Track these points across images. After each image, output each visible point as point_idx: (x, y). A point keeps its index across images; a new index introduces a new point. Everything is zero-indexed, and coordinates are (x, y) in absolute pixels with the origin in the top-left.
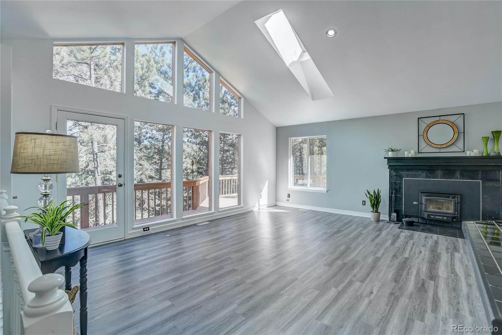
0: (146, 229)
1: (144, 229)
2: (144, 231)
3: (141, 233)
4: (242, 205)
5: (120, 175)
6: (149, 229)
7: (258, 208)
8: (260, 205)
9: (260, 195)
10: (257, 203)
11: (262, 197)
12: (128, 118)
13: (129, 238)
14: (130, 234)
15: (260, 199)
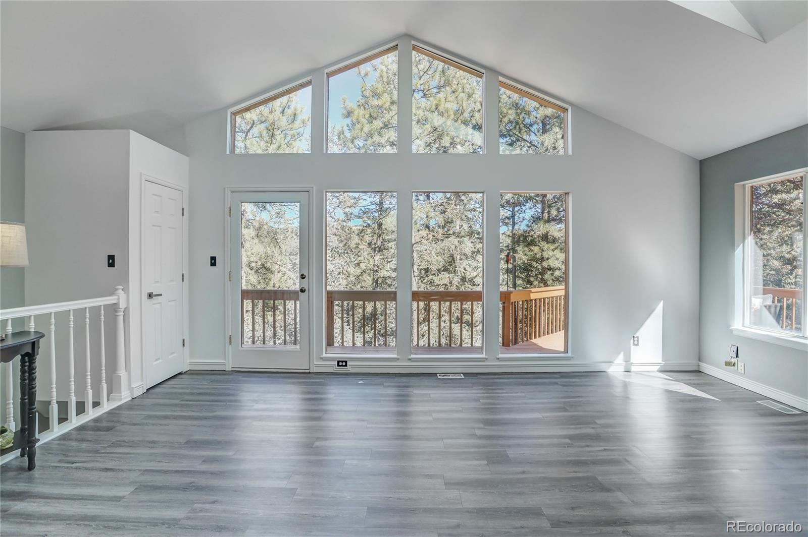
0: (342, 363)
1: (338, 362)
2: (338, 365)
3: (333, 368)
4: (569, 354)
5: (302, 275)
6: (346, 365)
7: (622, 369)
8: (632, 363)
9: (633, 337)
10: (621, 356)
11: (639, 344)
12: (314, 187)
13: (315, 371)
14: (317, 366)
15: (632, 347)
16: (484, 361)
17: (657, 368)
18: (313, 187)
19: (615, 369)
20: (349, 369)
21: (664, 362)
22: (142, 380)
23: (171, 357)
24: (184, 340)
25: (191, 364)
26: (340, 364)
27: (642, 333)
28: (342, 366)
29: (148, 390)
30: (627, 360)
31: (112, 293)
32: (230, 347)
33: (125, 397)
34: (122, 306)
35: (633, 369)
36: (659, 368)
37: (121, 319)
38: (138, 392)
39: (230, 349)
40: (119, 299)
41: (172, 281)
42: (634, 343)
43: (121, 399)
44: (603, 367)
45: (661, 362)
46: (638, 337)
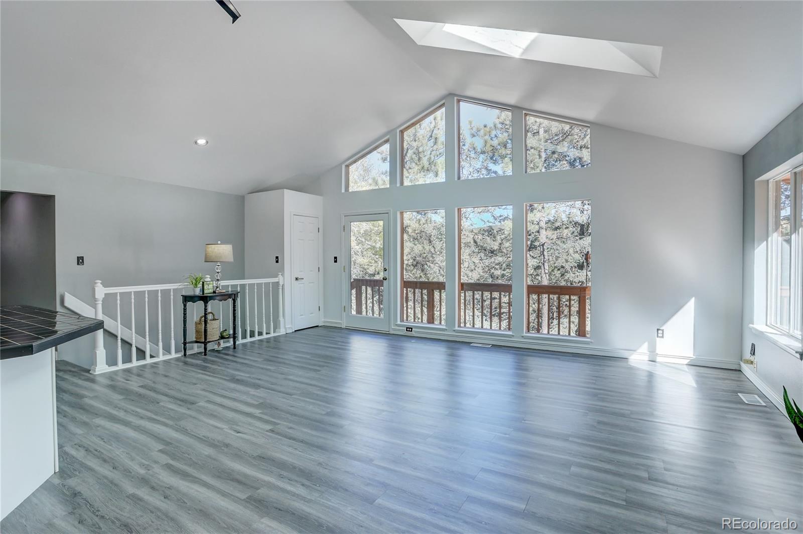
0: (409, 329)
1: (407, 328)
2: (407, 330)
3: (403, 331)
4: (589, 339)
5: (385, 268)
6: (411, 331)
7: (646, 358)
8: (657, 354)
9: (658, 330)
10: (646, 345)
11: (664, 337)
12: (392, 211)
13: (392, 333)
14: (394, 330)
15: (658, 339)
16: (511, 337)
17: (686, 362)
18: (390, 210)
19: (638, 358)
20: (413, 334)
21: (695, 357)
22: (292, 325)
23: (311, 315)
24: (319, 307)
25: (324, 322)
26: (408, 329)
27: (669, 328)
28: (409, 331)
29: (295, 331)
30: (652, 350)
31: (276, 276)
32: (345, 313)
33: (282, 332)
34: (281, 283)
35: (659, 359)
36: (688, 363)
37: (280, 291)
38: (289, 331)
39: (344, 314)
40: (279, 280)
41: (311, 271)
42: (658, 336)
43: (280, 332)
44: (625, 354)
45: (692, 356)
46: (663, 330)
